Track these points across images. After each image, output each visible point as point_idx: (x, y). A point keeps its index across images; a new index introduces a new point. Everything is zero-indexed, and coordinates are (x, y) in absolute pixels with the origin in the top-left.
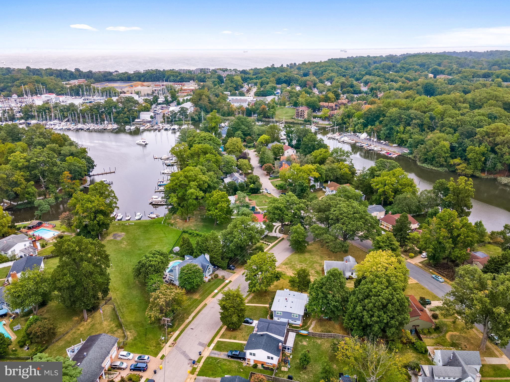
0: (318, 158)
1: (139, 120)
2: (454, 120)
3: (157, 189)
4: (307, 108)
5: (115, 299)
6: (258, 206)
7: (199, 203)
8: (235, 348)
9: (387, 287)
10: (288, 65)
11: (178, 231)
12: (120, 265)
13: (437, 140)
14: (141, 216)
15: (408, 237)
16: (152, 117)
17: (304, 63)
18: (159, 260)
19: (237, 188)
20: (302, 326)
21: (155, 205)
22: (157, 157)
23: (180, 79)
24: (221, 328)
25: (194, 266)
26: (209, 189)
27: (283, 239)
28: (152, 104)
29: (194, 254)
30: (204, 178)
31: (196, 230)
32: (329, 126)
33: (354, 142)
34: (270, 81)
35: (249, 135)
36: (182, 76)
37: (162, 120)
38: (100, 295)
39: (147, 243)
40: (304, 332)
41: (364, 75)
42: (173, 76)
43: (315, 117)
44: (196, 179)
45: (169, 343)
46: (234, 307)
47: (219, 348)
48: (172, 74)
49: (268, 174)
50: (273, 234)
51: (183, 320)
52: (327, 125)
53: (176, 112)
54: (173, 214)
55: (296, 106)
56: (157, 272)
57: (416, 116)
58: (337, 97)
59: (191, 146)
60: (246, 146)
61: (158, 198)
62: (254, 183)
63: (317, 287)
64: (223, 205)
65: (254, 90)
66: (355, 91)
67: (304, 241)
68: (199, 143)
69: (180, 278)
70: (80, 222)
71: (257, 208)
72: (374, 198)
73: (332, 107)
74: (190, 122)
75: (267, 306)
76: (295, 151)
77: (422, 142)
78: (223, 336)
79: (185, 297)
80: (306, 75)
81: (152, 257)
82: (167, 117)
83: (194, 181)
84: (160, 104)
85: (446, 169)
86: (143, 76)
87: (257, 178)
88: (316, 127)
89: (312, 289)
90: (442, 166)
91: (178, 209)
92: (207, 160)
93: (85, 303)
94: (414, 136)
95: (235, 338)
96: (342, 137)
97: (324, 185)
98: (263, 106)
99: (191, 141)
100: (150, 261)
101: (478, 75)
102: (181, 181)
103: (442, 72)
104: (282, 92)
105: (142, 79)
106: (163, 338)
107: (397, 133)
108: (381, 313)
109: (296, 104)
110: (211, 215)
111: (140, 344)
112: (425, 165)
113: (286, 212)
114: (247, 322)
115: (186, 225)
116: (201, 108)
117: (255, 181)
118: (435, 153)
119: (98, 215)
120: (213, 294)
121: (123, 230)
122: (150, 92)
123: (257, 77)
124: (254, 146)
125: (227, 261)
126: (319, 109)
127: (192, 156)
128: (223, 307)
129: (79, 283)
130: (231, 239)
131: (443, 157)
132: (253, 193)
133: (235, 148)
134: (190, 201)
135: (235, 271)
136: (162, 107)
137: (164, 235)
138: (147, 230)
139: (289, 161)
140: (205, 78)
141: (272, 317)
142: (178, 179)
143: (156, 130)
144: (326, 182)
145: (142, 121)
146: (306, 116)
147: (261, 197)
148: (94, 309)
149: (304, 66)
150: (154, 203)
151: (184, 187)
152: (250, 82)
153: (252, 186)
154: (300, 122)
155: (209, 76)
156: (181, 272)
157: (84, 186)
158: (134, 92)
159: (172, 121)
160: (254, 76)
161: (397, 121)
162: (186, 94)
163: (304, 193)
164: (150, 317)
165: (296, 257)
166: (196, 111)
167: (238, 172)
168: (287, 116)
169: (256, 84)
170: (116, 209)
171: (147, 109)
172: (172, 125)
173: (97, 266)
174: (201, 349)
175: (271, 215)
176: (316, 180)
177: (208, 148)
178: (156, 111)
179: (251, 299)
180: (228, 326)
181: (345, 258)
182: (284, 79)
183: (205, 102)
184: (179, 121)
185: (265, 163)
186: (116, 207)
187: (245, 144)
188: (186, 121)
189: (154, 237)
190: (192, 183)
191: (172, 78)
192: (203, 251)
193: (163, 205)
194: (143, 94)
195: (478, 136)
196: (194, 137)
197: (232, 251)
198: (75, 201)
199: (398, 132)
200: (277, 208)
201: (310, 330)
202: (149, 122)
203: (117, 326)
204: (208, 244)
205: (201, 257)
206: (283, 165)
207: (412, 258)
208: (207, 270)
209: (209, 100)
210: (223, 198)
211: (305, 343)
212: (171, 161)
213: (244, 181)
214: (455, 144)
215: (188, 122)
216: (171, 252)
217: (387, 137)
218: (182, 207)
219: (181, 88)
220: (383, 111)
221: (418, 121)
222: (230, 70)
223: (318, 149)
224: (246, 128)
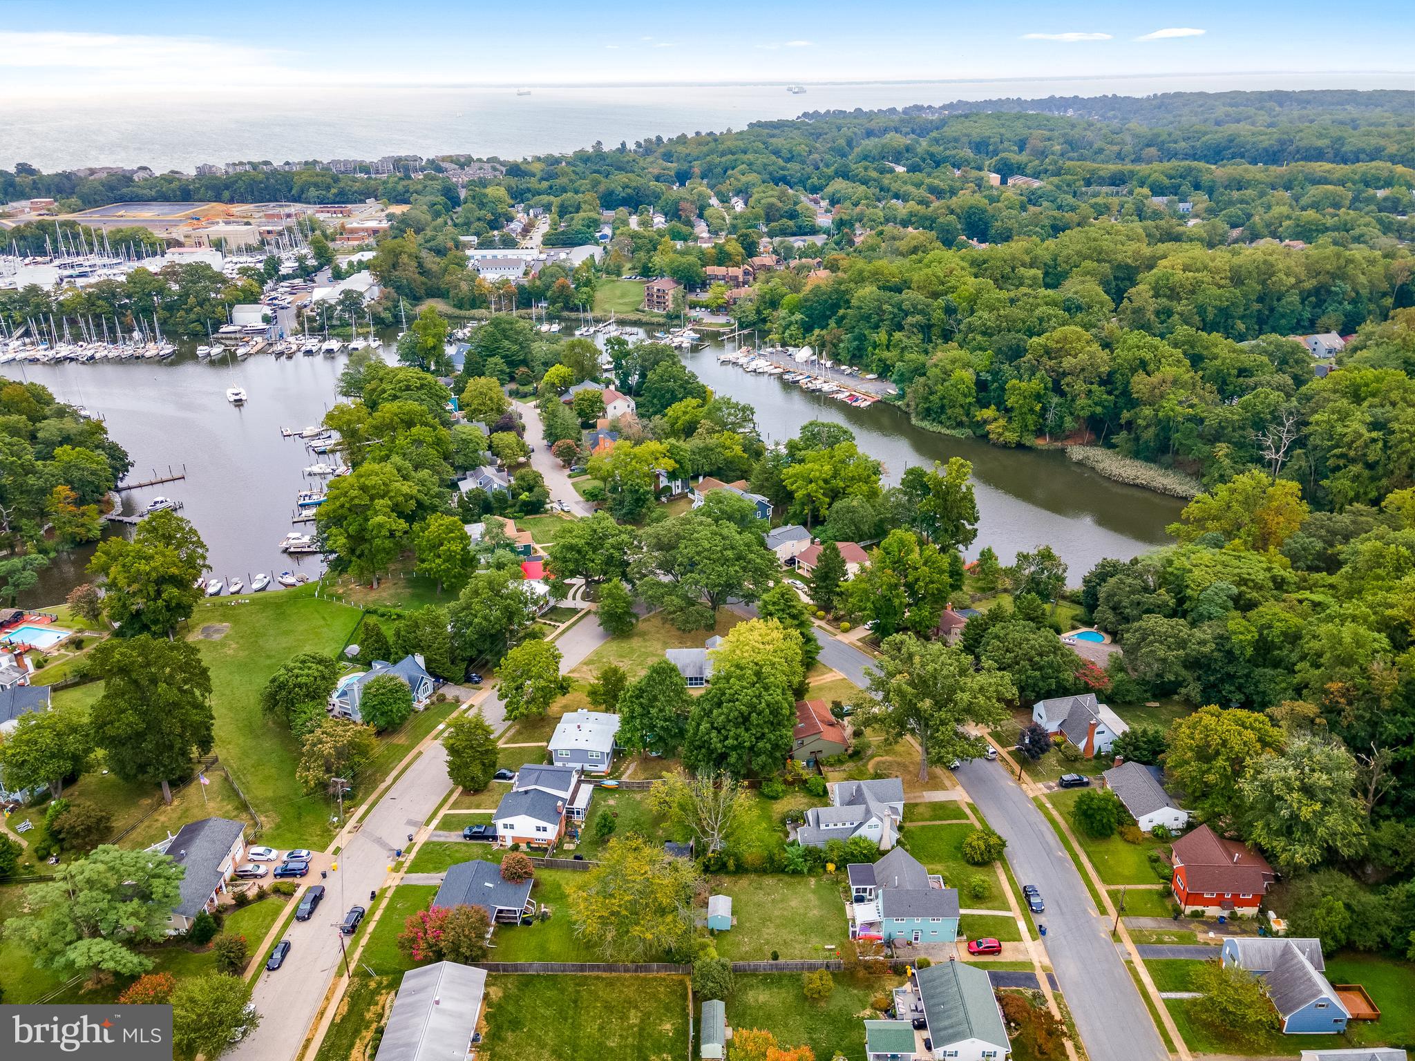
0: (680, 422)
1: (231, 328)
2: (993, 316)
3: (297, 514)
4: (672, 285)
5: (226, 759)
6: (539, 542)
7: (397, 544)
8: (477, 821)
9: (753, 685)
10: (638, 145)
11: (353, 610)
12: (227, 692)
13: (949, 367)
14: (266, 581)
15: (838, 589)
16: (266, 319)
17: (682, 139)
18: (316, 674)
19: (490, 503)
20: (609, 775)
21: (297, 555)
22: (289, 432)
23: (336, 195)
24: (452, 792)
25: (391, 679)
26: (420, 512)
27: (588, 613)
28: (263, 282)
29: (392, 657)
30: (406, 487)
31: (395, 606)
32: (727, 329)
33: (781, 370)
34: (585, 202)
35: (524, 362)
36: (342, 185)
37: (295, 325)
38: (195, 751)
39: (285, 642)
40: (611, 783)
41: (830, 178)
42: (316, 185)
43: (693, 306)
44: (388, 492)
45: (348, 827)
46: (472, 747)
47: (447, 824)
48: (313, 180)
49: (567, 463)
50: (567, 603)
51: (373, 784)
52: (723, 325)
53: (333, 302)
54: (340, 573)
55: (649, 277)
56: (313, 698)
57: (914, 307)
58: (750, 249)
59: (373, 406)
60: (515, 394)
61: (302, 537)
62: (530, 489)
63: (631, 697)
64: (452, 548)
65: (543, 226)
66: (800, 227)
67: (627, 613)
68: (395, 397)
69: (364, 705)
70: (124, 605)
71: (537, 547)
72: (791, 510)
73: (737, 277)
74: (372, 329)
75: (545, 744)
76: (633, 404)
77: (920, 371)
78: (455, 805)
79: (374, 741)
80: (682, 177)
81: (301, 669)
82: (308, 317)
83: (383, 497)
84: (286, 278)
85: (969, 432)
86: (227, 187)
87: (538, 477)
88: (695, 331)
89: (625, 701)
90: (960, 424)
91: (350, 562)
92: (415, 441)
93: (164, 766)
94: (909, 356)
95: (478, 807)
96: (753, 359)
97: (692, 484)
98: (561, 280)
99: (374, 390)
100: (297, 677)
101: (1100, 177)
102: (352, 499)
103: (1020, 170)
104: (614, 234)
105: (226, 194)
106: (336, 819)
107: (875, 349)
108: (741, 731)
109: (646, 272)
110: (427, 570)
111: (288, 835)
112: (926, 424)
113: (590, 555)
114: (503, 777)
115: (373, 596)
116: (399, 289)
117: (533, 483)
118: (944, 398)
119: (165, 586)
120: (434, 732)
121: (225, 617)
122: (254, 241)
123: (551, 188)
124: (535, 394)
125: (464, 665)
126: (704, 285)
127: (379, 430)
128: (452, 750)
129: (153, 726)
130: (467, 620)
131: (962, 406)
132: (528, 513)
133: (484, 404)
134: (378, 541)
135: (481, 685)
136: (293, 287)
137: (322, 622)
138: (283, 613)
139: (615, 431)
140: (407, 191)
141: (551, 763)
142: (345, 495)
143: (281, 354)
144: (695, 477)
145: (240, 331)
146: (671, 305)
147: (548, 520)
148: (181, 780)
149: (680, 148)
150: (292, 550)
151: (362, 511)
152: (531, 203)
153: (524, 496)
154: (656, 320)
155: (420, 187)
156: (365, 694)
157: (109, 517)
158: (206, 240)
159: (322, 328)
160: (545, 184)
161: (873, 319)
162: (356, 243)
163: (642, 506)
164: (306, 782)
165: (614, 646)
166: (386, 298)
167: (492, 463)
168: (625, 304)
169: (547, 208)
170: (204, 571)
171: (251, 298)
172: (324, 340)
173: (185, 691)
174: (411, 830)
175: (559, 565)
176: (672, 476)
177: (415, 413)
178: (275, 299)
179: (514, 735)
180: (465, 787)
181: (709, 642)
182: (623, 194)
183: (409, 272)
184: (342, 326)
185: (557, 438)
186: (204, 566)
187: (513, 386)
188: (361, 326)
189: (301, 628)
190: (379, 503)
191: (313, 192)
192: (408, 650)
193: (314, 553)
194: (234, 248)
195: (1029, 356)
196: (381, 380)
197: (472, 645)
198: (104, 558)
199: (875, 346)
200: (571, 548)
201: (624, 778)
202: (261, 332)
203: (237, 808)
204: (419, 633)
205: (406, 662)
206: (601, 443)
207: (846, 631)
208: (422, 687)
209: (420, 265)
210: (452, 532)
211: (611, 802)
212: (328, 442)
213: (506, 485)
214: (984, 376)
215: (365, 330)
216: (342, 657)
217: (854, 356)
218: (359, 557)
219: (343, 227)
220: (846, 292)
221: (919, 317)
222: (480, 160)
223: (681, 400)
224: (516, 347)
